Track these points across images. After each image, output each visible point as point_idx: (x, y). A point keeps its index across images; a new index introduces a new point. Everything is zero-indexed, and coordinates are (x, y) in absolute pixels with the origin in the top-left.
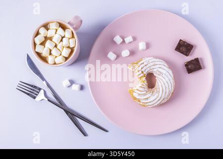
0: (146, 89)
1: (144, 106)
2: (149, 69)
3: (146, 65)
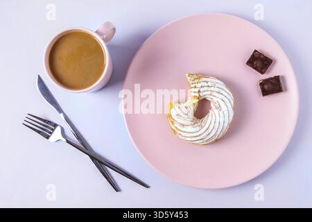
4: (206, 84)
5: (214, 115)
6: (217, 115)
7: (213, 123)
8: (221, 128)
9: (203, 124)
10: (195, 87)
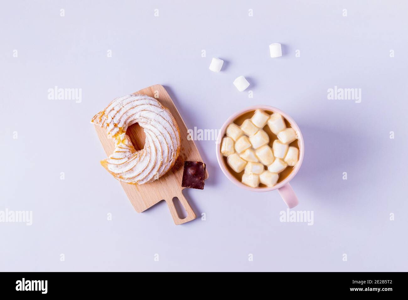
0: (128, 154)
1: (131, 183)
2: (125, 117)
3: (118, 112)
4: (113, 113)
5: (150, 132)
6: (152, 128)
7: (155, 139)
8: (168, 136)
9: (148, 150)
10: (108, 125)
